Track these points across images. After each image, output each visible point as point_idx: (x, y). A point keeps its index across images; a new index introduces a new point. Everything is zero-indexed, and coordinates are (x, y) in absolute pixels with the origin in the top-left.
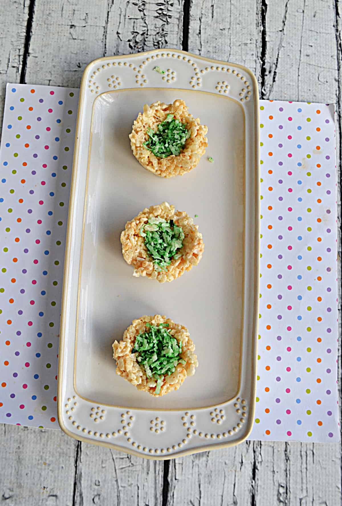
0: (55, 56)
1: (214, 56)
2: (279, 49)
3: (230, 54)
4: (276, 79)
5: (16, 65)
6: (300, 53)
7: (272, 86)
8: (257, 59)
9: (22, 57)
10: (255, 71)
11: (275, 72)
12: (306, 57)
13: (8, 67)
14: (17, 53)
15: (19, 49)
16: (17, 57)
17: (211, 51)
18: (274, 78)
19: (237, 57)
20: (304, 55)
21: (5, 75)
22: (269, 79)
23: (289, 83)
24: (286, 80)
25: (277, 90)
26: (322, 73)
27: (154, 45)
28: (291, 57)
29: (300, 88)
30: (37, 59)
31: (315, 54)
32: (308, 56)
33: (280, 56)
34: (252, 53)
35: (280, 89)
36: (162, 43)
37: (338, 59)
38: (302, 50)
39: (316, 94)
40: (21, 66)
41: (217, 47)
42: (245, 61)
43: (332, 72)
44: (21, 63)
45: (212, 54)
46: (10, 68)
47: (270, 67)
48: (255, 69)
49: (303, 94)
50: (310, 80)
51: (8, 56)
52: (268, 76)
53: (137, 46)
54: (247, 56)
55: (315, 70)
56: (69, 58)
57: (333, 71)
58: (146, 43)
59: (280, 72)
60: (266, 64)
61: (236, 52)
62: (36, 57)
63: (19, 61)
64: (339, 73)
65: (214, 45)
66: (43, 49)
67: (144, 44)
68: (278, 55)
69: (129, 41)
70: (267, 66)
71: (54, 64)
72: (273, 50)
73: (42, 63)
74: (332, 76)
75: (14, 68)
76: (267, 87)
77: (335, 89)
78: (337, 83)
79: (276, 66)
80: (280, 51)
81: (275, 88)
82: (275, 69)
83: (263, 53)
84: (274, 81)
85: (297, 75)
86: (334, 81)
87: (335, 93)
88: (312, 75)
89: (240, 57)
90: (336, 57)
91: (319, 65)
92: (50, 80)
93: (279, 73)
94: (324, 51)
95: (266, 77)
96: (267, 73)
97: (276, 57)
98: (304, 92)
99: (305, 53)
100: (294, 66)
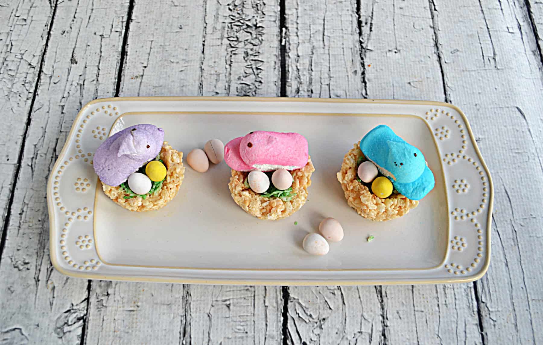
0: (158, 21)
1: (311, 13)
2: (373, 5)
3: (326, 11)
4: (373, 29)
5: (119, 30)
6: (394, 6)
7: (369, 35)
8: (352, 13)
9: (125, 24)
10: (352, 24)
11: (371, 24)
12: (400, 10)
13: (111, 31)
14: (121, 20)
15: (123, 17)
16: (120, 23)
17: (308, 9)
18: (371, 28)
19: (333, 13)
20: (397, 8)
21: (108, 39)
22: (365, 29)
23: (386, 32)
24: (382, 29)
25: (375, 38)
26: (417, 22)
27: (253, 7)
28: (386, 10)
29: (397, 35)
30: (139, 24)
31: (408, 7)
32: (401, 8)
33: (374, 10)
34: (347, 8)
35: (378, 37)
36: (261, 5)
37: (431, 10)
38: (395, 4)
39: (414, 40)
40: (124, 31)
41: (313, 6)
42: (341, 16)
43: (426, 21)
44: (124, 28)
45: (308, 12)
46: (113, 33)
47: (366, 19)
48: (352, 21)
49: (400, 40)
50: (406, 28)
51: (111, 23)
52: (365, 27)
53: (236, 8)
54: (343, 11)
55: (410, 19)
56: (170, 21)
57: (428, 20)
58: (245, 6)
60: (362, 17)
61: (332, 9)
62: (138, 22)
63: (123, 27)
64: (433, 22)
65: (310, 4)
66: (146, 15)
67: (243, 7)
69: (228, 5)
70: (363, 19)
71: (156, 27)
72: (367, 6)
73: (145, 27)
74: (427, 23)
75: (117, 33)
76: (365, 36)
77: (431, 34)
78: (432, 30)
79: (372, 18)
81: (373, 37)
82: (371, 21)
83: (358, 9)
84: (371, 31)
85: (393, 25)
86: (429, 28)
87: (431, 37)
88: (407, 24)
89: (336, 13)
90: (428, 8)
91: (413, 16)
92: (152, 41)
93: (375, 24)
94: (417, 3)
95: (362, 28)
96: (363, 24)
97: (371, 11)
98: (401, 38)
99: (399, 6)
100: (389, 17)
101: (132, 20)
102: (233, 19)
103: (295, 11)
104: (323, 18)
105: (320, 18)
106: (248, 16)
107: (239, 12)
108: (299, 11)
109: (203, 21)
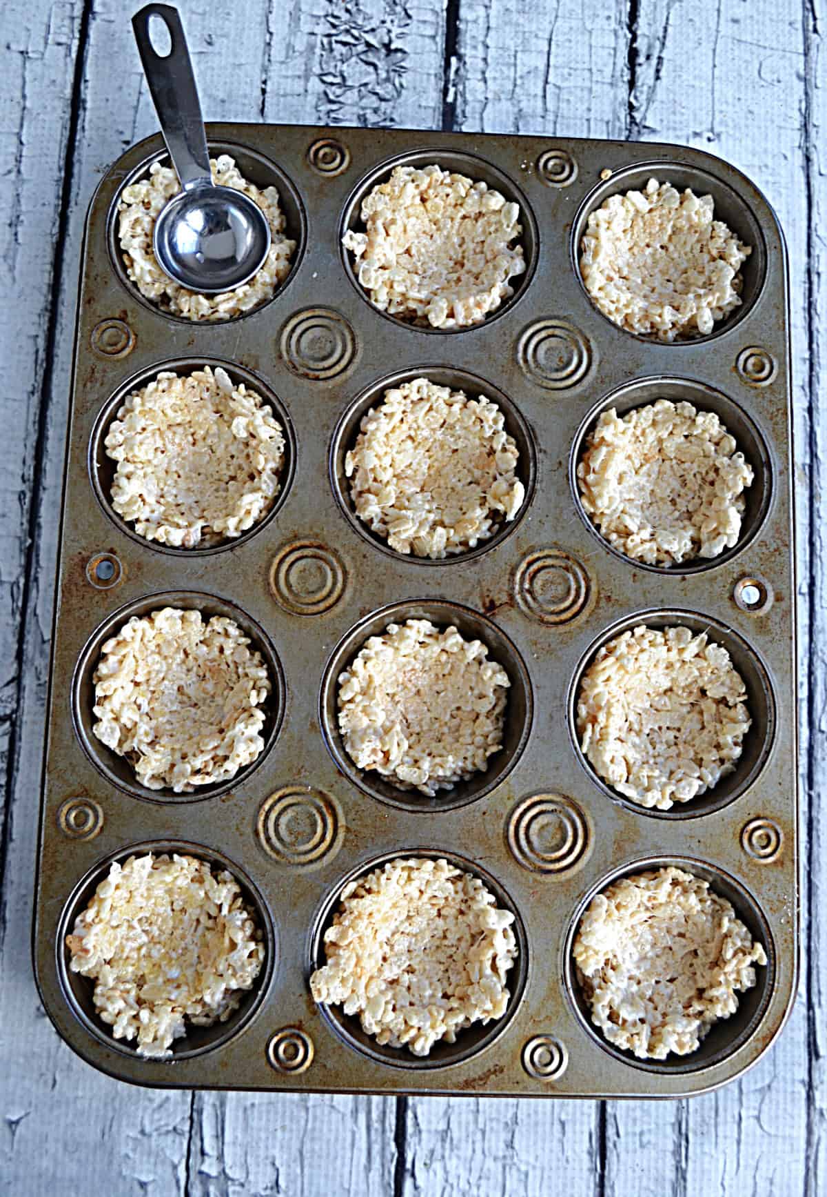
1: (521, 21)
2: (669, 7)
3: (557, 17)
4: (662, 74)
5: (63, 39)
6: (719, 16)
7: (653, 89)
8: (617, 27)
9: (78, 22)
10: (615, 55)
11: (660, 58)
12: (730, 24)
13: (46, 43)
14: (68, 13)
15: (72, 5)
16: (67, 22)
17: (513, 9)
18: (658, 71)
19: (574, 23)
20: (726, 21)
21: (39, 62)
22: (645, 73)
23: (692, 83)
24: (684, 77)
25: (664, 98)
26: (769, 61)
28: (698, 24)
29: (717, 94)
30: (112, 25)
31: (752, 17)
32: (735, 21)
33: (671, 22)
34: (607, 13)
35: (671, 96)
37: (805, 30)
38: (722, 8)
39: (755, 109)
40: (76, 43)
42: (590, 32)
43: (790, 59)
44: (77, 35)
45: (515, 17)
46: (52, 48)
47: (650, 47)
48: (615, 49)
49: (724, 107)
50: (740, 75)
51: (45, 20)
52: (644, 67)
54: (597, 20)
55: (752, 53)
57: (794, 56)
59: (670, 57)
60: (639, 40)
61: (571, 12)
62: (111, 22)
63: (72, 31)
64: (806, 62)
68: (667, 19)
70: (641, 44)
72: (655, 8)
74: (791, 67)
75: (60, 48)
76: (642, 92)
77: (796, 98)
78: (802, 84)
79: (663, 44)
80: (672, 11)
81: (660, 94)
82: (661, 51)
84: (658, 78)
85: (711, 65)
86: (794, 77)
87: (796, 105)
88: (744, 65)
89: (580, 24)
90: (799, 26)
91: (761, 43)
93: (669, 61)
94: (773, 11)
95: (638, 69)
96: (641, 59)
97: (663, 24)
98: (727, 103)
99: (730, 14)
100: (704, 44)
101: (94, 13)
102: (334, 26)
103: (481, 12)
104: (547, 36)
105: (540, 34)
106: (371, 18)
107: (349, 6)
108: (493, 12)
109: (264, 26)
